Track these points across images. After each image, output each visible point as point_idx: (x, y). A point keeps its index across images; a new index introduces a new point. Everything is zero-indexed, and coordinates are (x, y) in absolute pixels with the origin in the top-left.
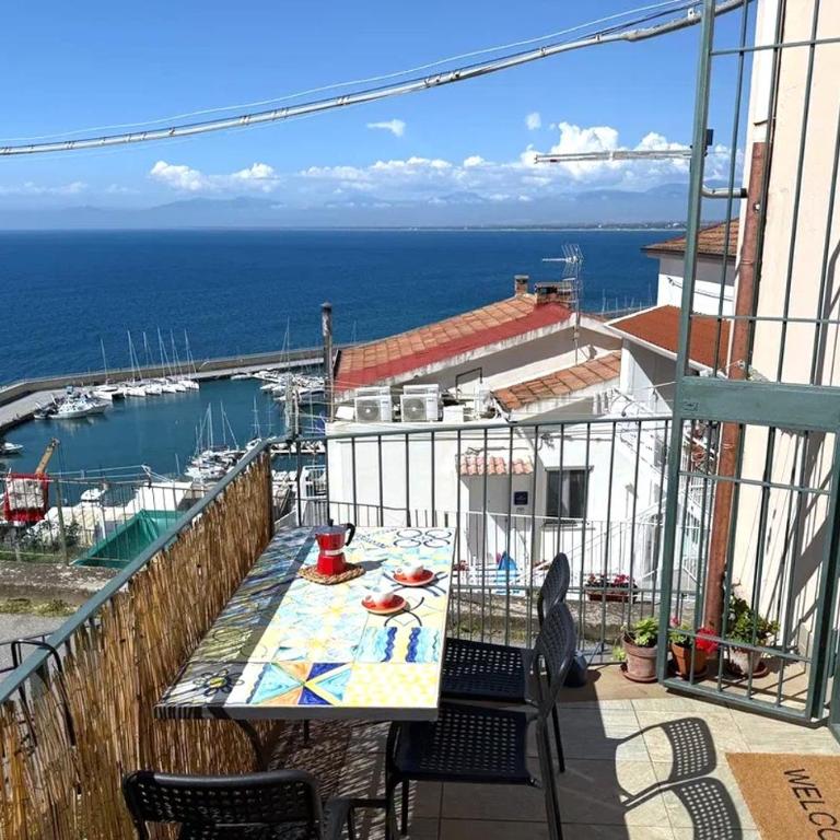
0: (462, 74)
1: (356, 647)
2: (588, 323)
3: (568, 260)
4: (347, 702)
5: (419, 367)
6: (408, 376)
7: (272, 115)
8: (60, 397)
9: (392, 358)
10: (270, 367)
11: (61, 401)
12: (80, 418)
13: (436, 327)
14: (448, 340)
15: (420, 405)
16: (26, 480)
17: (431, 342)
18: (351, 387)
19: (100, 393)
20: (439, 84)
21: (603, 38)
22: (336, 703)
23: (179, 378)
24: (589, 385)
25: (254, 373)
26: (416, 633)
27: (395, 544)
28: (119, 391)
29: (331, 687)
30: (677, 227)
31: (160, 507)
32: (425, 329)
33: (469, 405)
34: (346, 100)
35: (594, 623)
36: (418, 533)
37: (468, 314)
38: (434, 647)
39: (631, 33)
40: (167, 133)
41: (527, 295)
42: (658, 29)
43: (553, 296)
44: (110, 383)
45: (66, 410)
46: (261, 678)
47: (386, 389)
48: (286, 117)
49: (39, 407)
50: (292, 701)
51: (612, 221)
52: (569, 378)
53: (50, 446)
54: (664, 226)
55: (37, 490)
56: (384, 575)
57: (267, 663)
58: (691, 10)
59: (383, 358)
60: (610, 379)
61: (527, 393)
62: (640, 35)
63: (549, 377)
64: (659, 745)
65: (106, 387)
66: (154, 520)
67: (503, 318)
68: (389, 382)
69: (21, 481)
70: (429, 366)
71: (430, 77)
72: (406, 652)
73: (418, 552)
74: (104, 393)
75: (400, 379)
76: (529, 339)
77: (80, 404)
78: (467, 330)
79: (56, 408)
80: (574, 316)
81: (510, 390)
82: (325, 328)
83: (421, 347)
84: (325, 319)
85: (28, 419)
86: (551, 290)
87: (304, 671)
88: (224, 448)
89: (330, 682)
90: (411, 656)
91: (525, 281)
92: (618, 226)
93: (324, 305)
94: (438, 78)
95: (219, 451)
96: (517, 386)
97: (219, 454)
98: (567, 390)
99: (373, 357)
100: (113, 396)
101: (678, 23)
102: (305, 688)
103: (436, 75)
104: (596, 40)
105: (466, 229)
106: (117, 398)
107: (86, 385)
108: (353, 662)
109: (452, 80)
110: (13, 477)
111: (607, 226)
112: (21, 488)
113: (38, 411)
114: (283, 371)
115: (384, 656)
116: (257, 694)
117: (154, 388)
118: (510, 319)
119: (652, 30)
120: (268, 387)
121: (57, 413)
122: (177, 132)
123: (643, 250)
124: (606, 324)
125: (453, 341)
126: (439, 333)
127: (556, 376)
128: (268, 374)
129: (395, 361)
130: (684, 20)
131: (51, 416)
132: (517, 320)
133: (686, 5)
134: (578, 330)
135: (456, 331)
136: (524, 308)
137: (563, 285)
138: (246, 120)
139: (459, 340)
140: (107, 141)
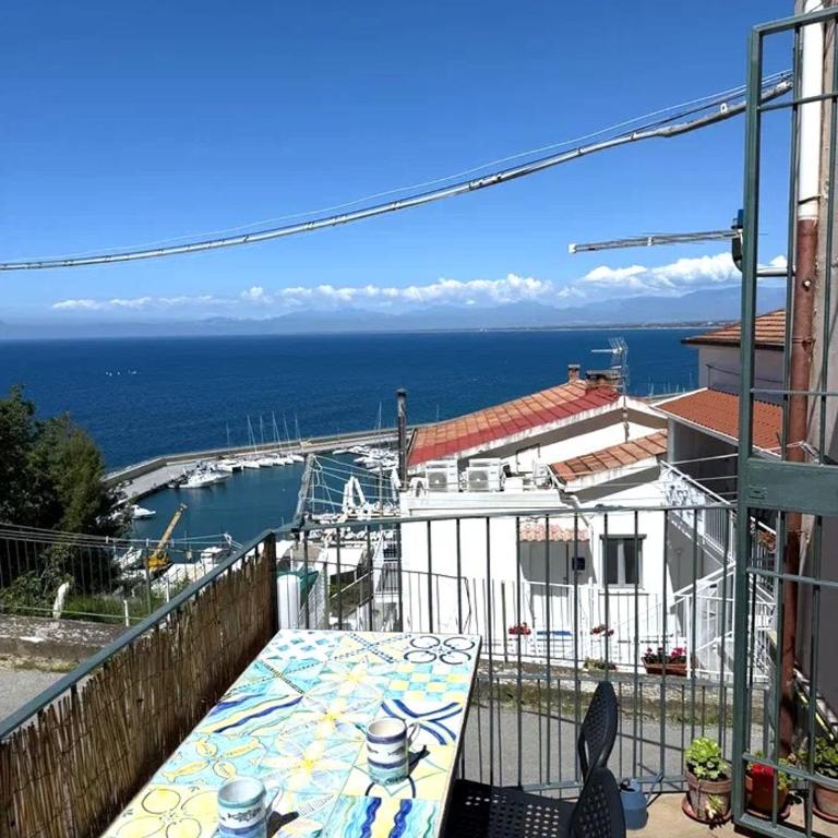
0: (504, 176)
2: (633, 404)
3: (615, 351)
5: (483, 442)
6: (473, 451)
8: (190, 470)
9: (460, 435)
10: (364, 443)
11: (192, 473)
12: (206, 487)
13: (499, 409)
14: (509, 419)
15: (484, 476)
17: (495, 421)
18: (423, 460)
19: (223, 466)
20: (481, 186)
21: (635, 136)
23: (289, 452)
24: (638, 460)
25: (349, 448)
26: (406, 807)
27: (406, 657)
28: (238, 465)
30: (710, 325)
32: (490, 410)
33: (528, 476)
34: (398, 205)
35: (653, 698)
36: (435, 642)
37: (527, 398)
39: (665, 129)
40: (242, 240)
41: (580, 381)
42: (691, 124)
43: (602, 381)
44: (231, 458)
45: (195, 481)
47: (454, 462)
49: (173, 477)
51: (654, 321)
52: (619, 453)
53: (179, 510)
54: (699, 324)
58: (724, 105)
59: (452, 435)
61: (580, 466)
62: (674, 130)
63: (600, 453)
65: (227, 461)
67: (558, 400)
68: (456, 456)
70: (492, 442)
71: (474, 181)
73: (431, 669)
74: (227, 465)
75: (466, 453)
76: (581, 419)
77: (206, 476)
78: (526, 411)
79: (186, 479)
80: (621, 398)
81: (566, 463)
82: (400, 410)
83: (485, 426)
84: (401, 402)
85: (164, 488)
86: (599, 377)
91: (576, 369)
93: (401, 390)
94: (481, 181)
96: (572, 460)
98: (618, 464)
99: (444, 435)
100: (234, 469)
101: (711, 117)
103: (479, 179)
104: (629, 138)
106: (236, 470)
107: (212, 459)
109: (494, 182)
113: (173, 481)
114: (373, 446)
117: (268, 462)
118: (564, 402)
119: (685, 126)
120: (360, 459)
121: (187, 483)
122: (251, 238)
123: (684, 342)
124: (653, 405)
125: (513, 420)
126: (502, 413)
127: (607, 451)
128: (361, 449)
129: (463, 438)
130: (716, 115)
131: (181, 486)
132: (571, 402)
133: (719, 100)
134: (625, 411)
135: (516, 411)
136: (577, 391)
137: (611, 372)
138: (310, 226)
139: (519, 419)
140: (192, 248)
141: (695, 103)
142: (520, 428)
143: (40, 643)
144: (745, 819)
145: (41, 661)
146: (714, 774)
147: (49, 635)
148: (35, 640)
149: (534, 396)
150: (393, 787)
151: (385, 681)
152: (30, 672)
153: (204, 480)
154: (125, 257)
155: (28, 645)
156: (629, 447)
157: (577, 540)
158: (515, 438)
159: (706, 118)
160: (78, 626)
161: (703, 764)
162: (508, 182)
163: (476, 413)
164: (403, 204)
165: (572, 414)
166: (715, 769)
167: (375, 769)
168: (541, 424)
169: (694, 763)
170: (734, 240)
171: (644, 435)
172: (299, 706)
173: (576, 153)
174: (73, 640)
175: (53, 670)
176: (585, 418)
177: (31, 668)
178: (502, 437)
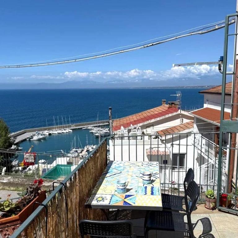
0: (154, 44)
1: (136, 191)
2: (183, 112)
3: (178, 95)
4: (136, 205)
7: (102, 55)
8: (34, 134)
9: (128, 122)
10: (92, 126)
11: (34, 135)
12: (39, 140)
13: (140, 114)
14: (143, 117)
16: (29, 154)
17: (139, 118)
19: (45, 133)
20: (147, 46)
21: (192, 34)
22: (133, 205)
23: (67, 129)
24: (184, 130)
25: (87, 127)
26: (152, 188)
27: (142, 165)
28: (50, 133)
29: (131, 201)
30: (207, 87)
31: (63, 164)
32: (137, 114)
34: (122, 51)
36: (148, 163)
37: (149, 110)
38: (158, 192)
39: (200, 32)
40: (74, 61)
41: (166, 105)
42: (207, 31)
43: (173, 105)
44: (48, 130)
45: (35, 138)
46: (111, 198)
47: (126, 131)
48: (106, 56)
49: (28, 137)
50: (121, 204)
52: (179, 128)
53: (31, 147)
54: (203, 87)
55: (32, 157)
56: (141, 173)
57: (112, 195)
58: (217, 26)
59: (125, 122)
60: (191, 128)
61: (166, 132)
62: (202, 33)
63: (173, 128)
64: (219, 226)
65: (47, 131)
66: (61, 167)
67: (159, 111)
68: (127, 129)
69: (28, 154)
71: (145, 45)
72: (151, 193)
73: (149, 167)
74: (46, 133)
75: (130, 128)
77: (39, 136)
78: (149, 114)
79: (33, 137)
80: (179, 110)
81: (162, 131)
82: (110, 113)
83: (136, 119)
84: (110, 111)
85: (25, 140)
86: (172, 103)
87: (123, 197)
88: (79, 148)
89: (131, 200)
90: (152, 194)
91: (165, 101)
92: (190, 87)
93: (110, 107)
95: (77, 149)
96: (164, 130)
97: (77, 150)
98: (178, 131)
99: (122, 122)
100: (49, 134)
102: (124, 201)
103: (147, 44)
104: (190, 34)
105: (146, 88)
106: (50, 134)
107: (41, 131)
108: (136, 195)
109: (151, 46)
110: (26, 153)
111: (186, 87)
112: (28, 156)
113: (28, 138)
114: (95, 127)
115: (145, 193)
116: (111, 202)
117: (60, 132)
118: (161, 111)
119: (206, 31)
120: (92, 131)
121: (33, 138)
122: (77, 60)
123: (199, 92)
124: (189, 113)
125: (145, 117)
126: (141, 115)
127: (175, 127)
128: (91, 128)
129: (128, 123)
130: (215, 29)
131: (31, 139)
132: (163, 112)
133: (216, 24)
134: (180, 114)
135: (146, 115)
136: (165, 108)
137: (176, 102)
138: (95, 57)
139: (147, 117)
140: (58, 63)
141: (209, 25)
142: (148, 120)
143: (6, 182)
144: (220, 208)
145: (7, 188)
146: (213, 198)
147: (8, 180)
148: (5, 181)
149: (151, 110)
150: (149, 185)
151: (139, 169)
152: (4, 191)
153: (38, 138)
154: (37, 65)
155: (2, 183)
156: (182, 126)
157: (165, 155)
158: (146, 123)
159: (212, 29)
160: (17, 178)
161: (210, 195)
162: (155, 45)
163: (132, 115)
164: (124, 51)
165: (164, 115)
166: (213, 196)
167: (144, 181)
168: (154, 118)
169: (208, 195)
170: (219, 64)
171: (186, 122)
172: (122, 173)
173: (175, 38)
174: (16, 181)
175: (11, 190)
176: (168, 117)
177: (4, 189)
178: (142, 123)
